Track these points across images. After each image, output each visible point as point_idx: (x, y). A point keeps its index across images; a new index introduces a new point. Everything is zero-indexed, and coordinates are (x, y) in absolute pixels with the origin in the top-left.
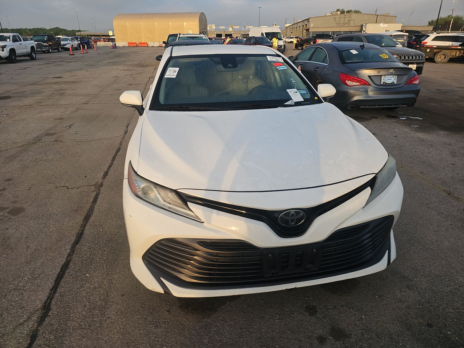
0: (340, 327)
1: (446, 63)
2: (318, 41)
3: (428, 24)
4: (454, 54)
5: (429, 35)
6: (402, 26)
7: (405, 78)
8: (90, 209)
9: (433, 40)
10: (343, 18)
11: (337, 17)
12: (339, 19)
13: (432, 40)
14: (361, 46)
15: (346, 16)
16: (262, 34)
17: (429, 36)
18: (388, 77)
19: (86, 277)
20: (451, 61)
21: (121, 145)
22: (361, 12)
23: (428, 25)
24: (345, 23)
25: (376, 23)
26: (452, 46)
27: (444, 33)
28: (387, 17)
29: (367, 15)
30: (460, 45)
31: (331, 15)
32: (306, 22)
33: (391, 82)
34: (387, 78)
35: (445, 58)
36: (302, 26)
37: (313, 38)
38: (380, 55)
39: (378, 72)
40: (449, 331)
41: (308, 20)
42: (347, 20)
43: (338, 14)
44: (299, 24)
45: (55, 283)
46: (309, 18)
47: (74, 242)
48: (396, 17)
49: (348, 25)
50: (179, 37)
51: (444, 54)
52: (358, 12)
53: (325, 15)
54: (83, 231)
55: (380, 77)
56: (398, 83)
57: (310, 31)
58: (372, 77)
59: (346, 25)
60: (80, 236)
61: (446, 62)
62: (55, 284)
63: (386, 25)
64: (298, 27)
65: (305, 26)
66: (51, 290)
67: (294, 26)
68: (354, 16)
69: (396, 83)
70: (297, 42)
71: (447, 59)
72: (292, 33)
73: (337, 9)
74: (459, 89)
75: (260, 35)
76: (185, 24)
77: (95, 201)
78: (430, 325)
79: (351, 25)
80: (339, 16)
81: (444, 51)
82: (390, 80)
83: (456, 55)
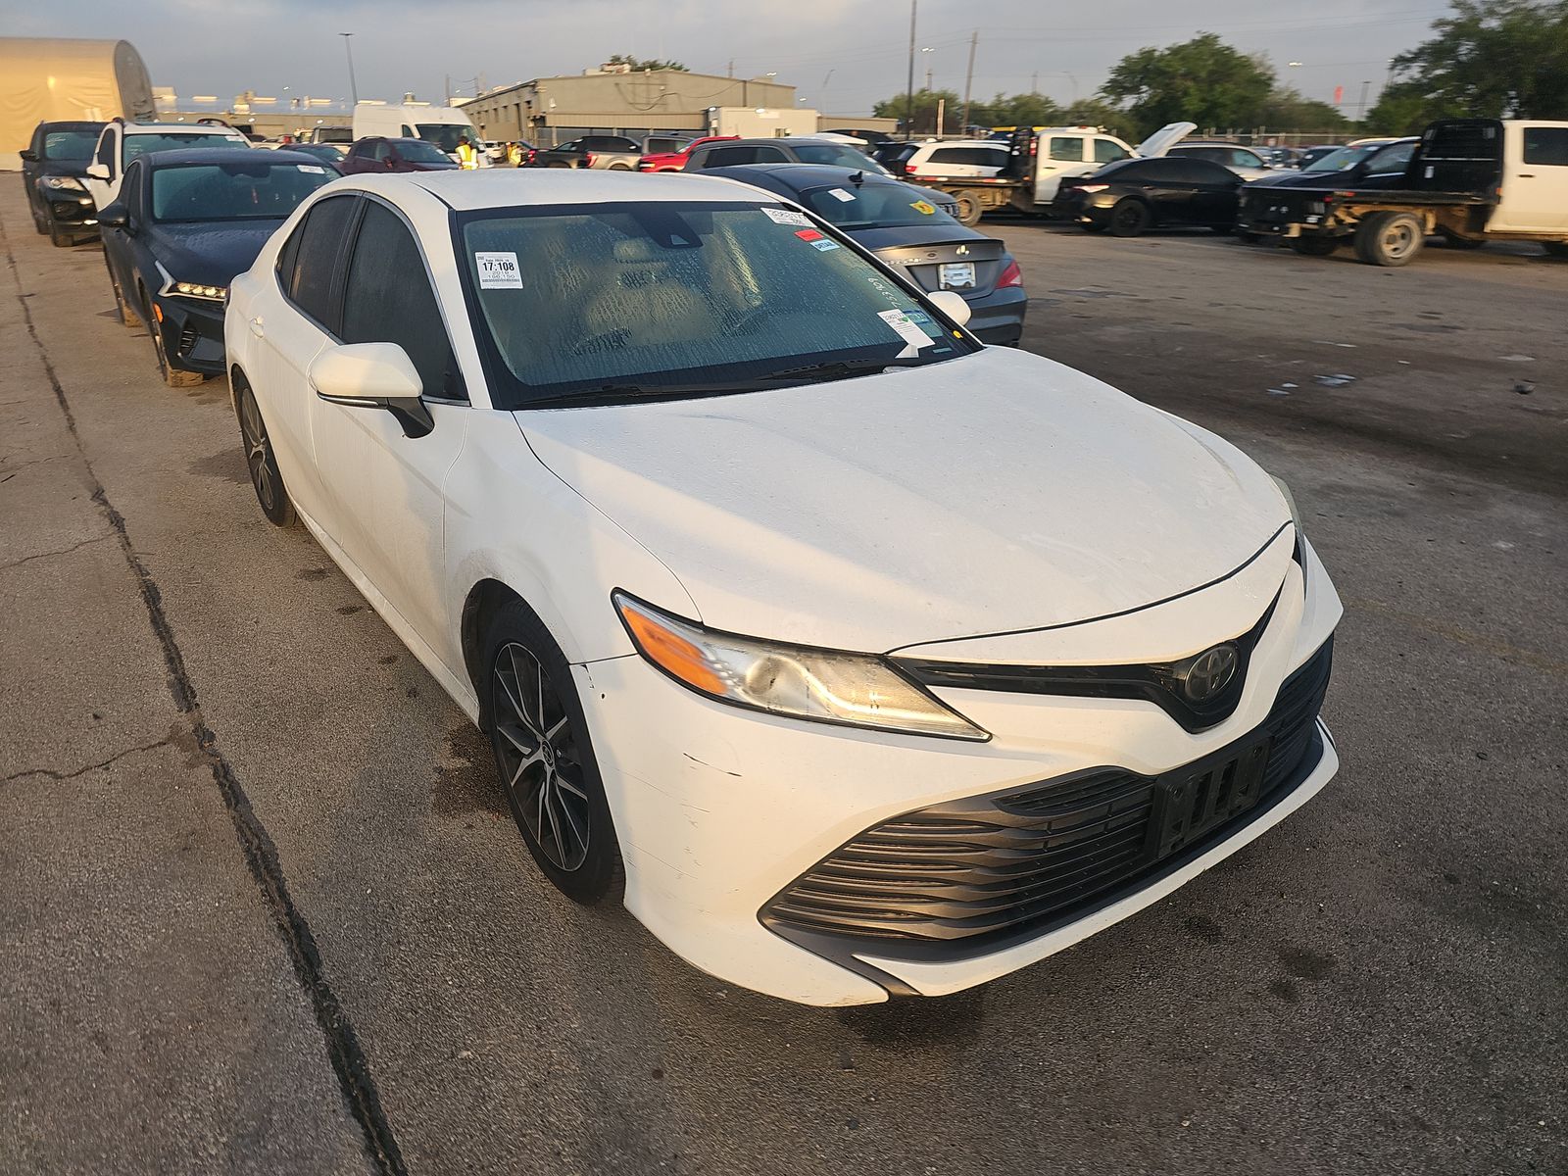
0: (1294, 946)
1: (976, 225)
2: (594, 158)
3: (874, 114)
4: (989, 199)
5: (917, 145)
6: (819, 118)
7: (992, 270)
8: (239, 829)
9: (931, 160)
10: (644, 87)
11: (623, 81)
12: (630, 87)
13: (928, 161)
14: (853, 178)
15: (652, 81)
16: (406, 130)
17: (918, 149)
18: (954, 269)
19: (466, 1061)
20: (988, 218)
21: (141, 571)
22: (687, 70)
23: (875, 116)
24: (654, 101)
25: (745, 106)
26: (978, 178)
27: (959, 139)
28: (769, 88)
29: (714, 80)
30: (999, 175)
31: (603, 73)
32: (526, 95)
33: (962, 283)
34: (952, 272)
35: (971, 211)
36: (515, 108)
37: (573, 149)
38: (912, 205)
39: (929, 255)
40: (1492, 878)
41: (534, 86)
42: (655, 94)
43: (625, 72)
44: (504, 100)
45: (360, 1119)
46: (536, 81)
47: (295, 962)
48: (794, 88)
49: (660, 110)
50: (124, 136)
51: (967, 201)
52: (680, 68)
53: (581, 75)
54: (290, 911)
55: (933, 269)
56: (981, 285)
57: (548, 125)
58: (915, 270)
59: (655, 110)
60: (297, 932)
61: (973, 224)
62: (364, 1126)
63: (774, 114)
64: (501, 111)
65: (523, 106)
66: (370, 1150)
67: (486, 106)
68: (674, 80)
69: (973, 284)
70: (522, 161)
71: (976, 215)
72: (483, 127)
73: (614, 54)
74: (1058, 296)
75: (398, 135)
76: (52, 82)
77: (233, 795)
78: (1451, 879)
79: (672, 109)
80: (629, 79)
81: (966, 191)
82: (961, 277)
83: (994, 200)
